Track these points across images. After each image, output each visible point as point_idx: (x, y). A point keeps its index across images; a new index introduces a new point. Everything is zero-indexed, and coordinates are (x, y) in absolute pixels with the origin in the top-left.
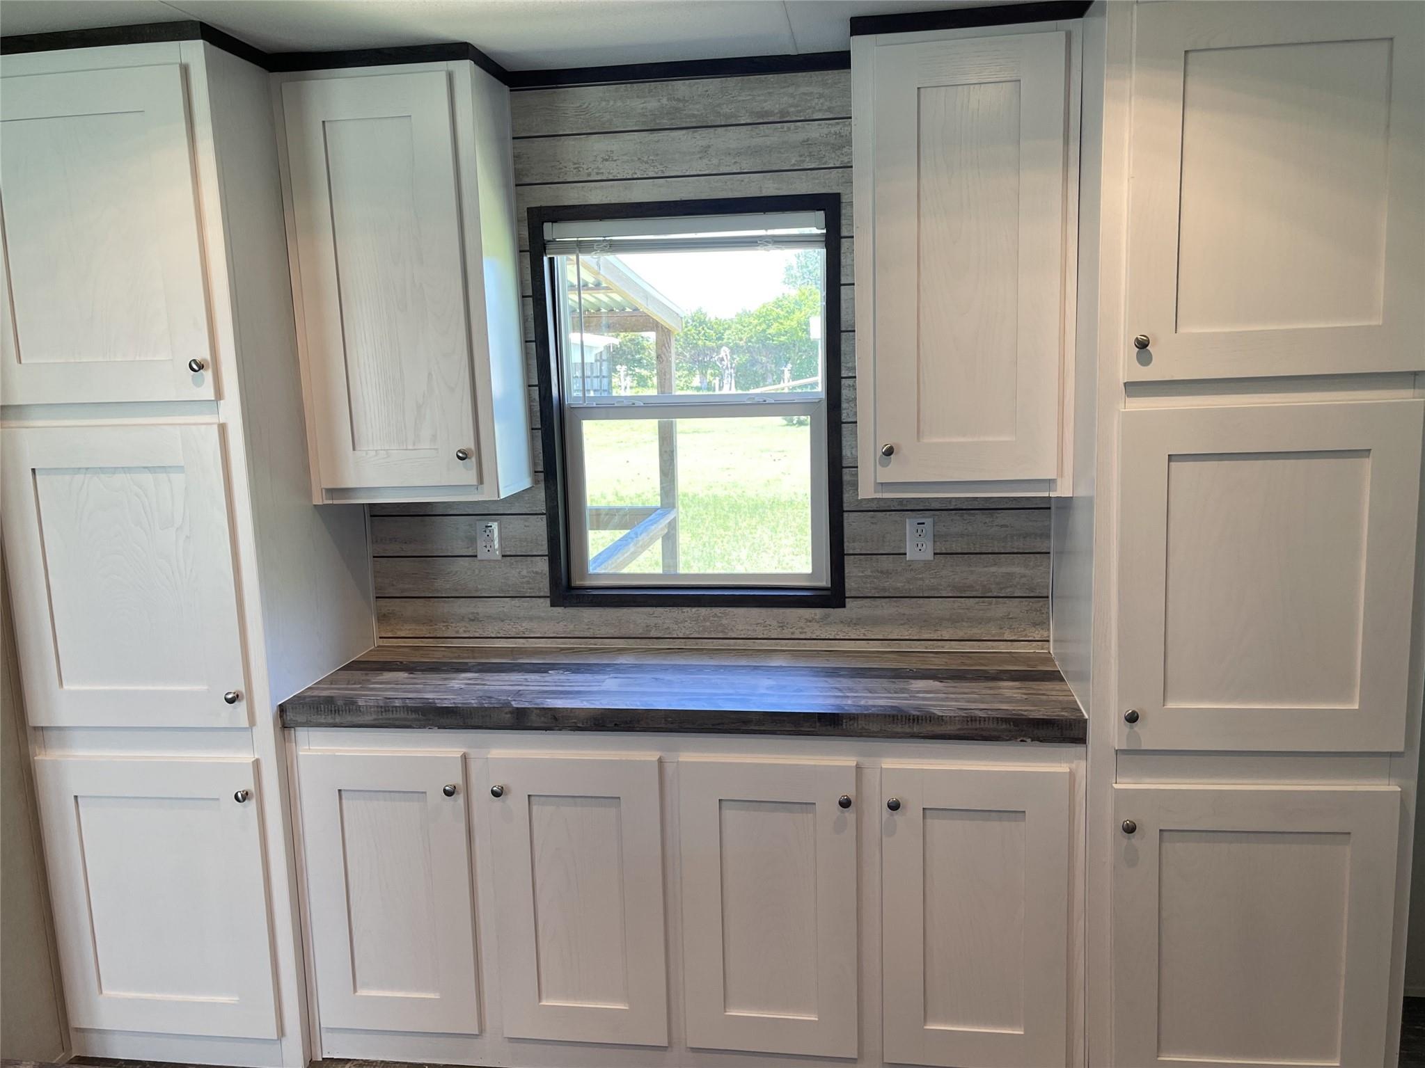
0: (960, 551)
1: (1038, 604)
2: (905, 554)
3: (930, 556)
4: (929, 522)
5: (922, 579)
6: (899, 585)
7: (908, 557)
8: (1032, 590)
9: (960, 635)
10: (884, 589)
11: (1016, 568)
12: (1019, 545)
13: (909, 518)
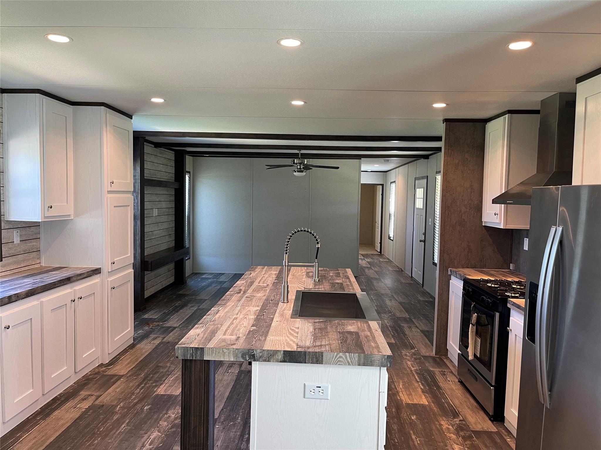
0: (24, 240)
1: (38, 253)
2: (14, 242)
3: (19, 242)
4: (19, 231)
5: (17, 249)
6: (13, 252)
7: (15, 243)
8: (37, 249)
9: (25, 265)
10: (10, 254)
11: (34, 243)
12: (35, 237)
13: (15, 230)
